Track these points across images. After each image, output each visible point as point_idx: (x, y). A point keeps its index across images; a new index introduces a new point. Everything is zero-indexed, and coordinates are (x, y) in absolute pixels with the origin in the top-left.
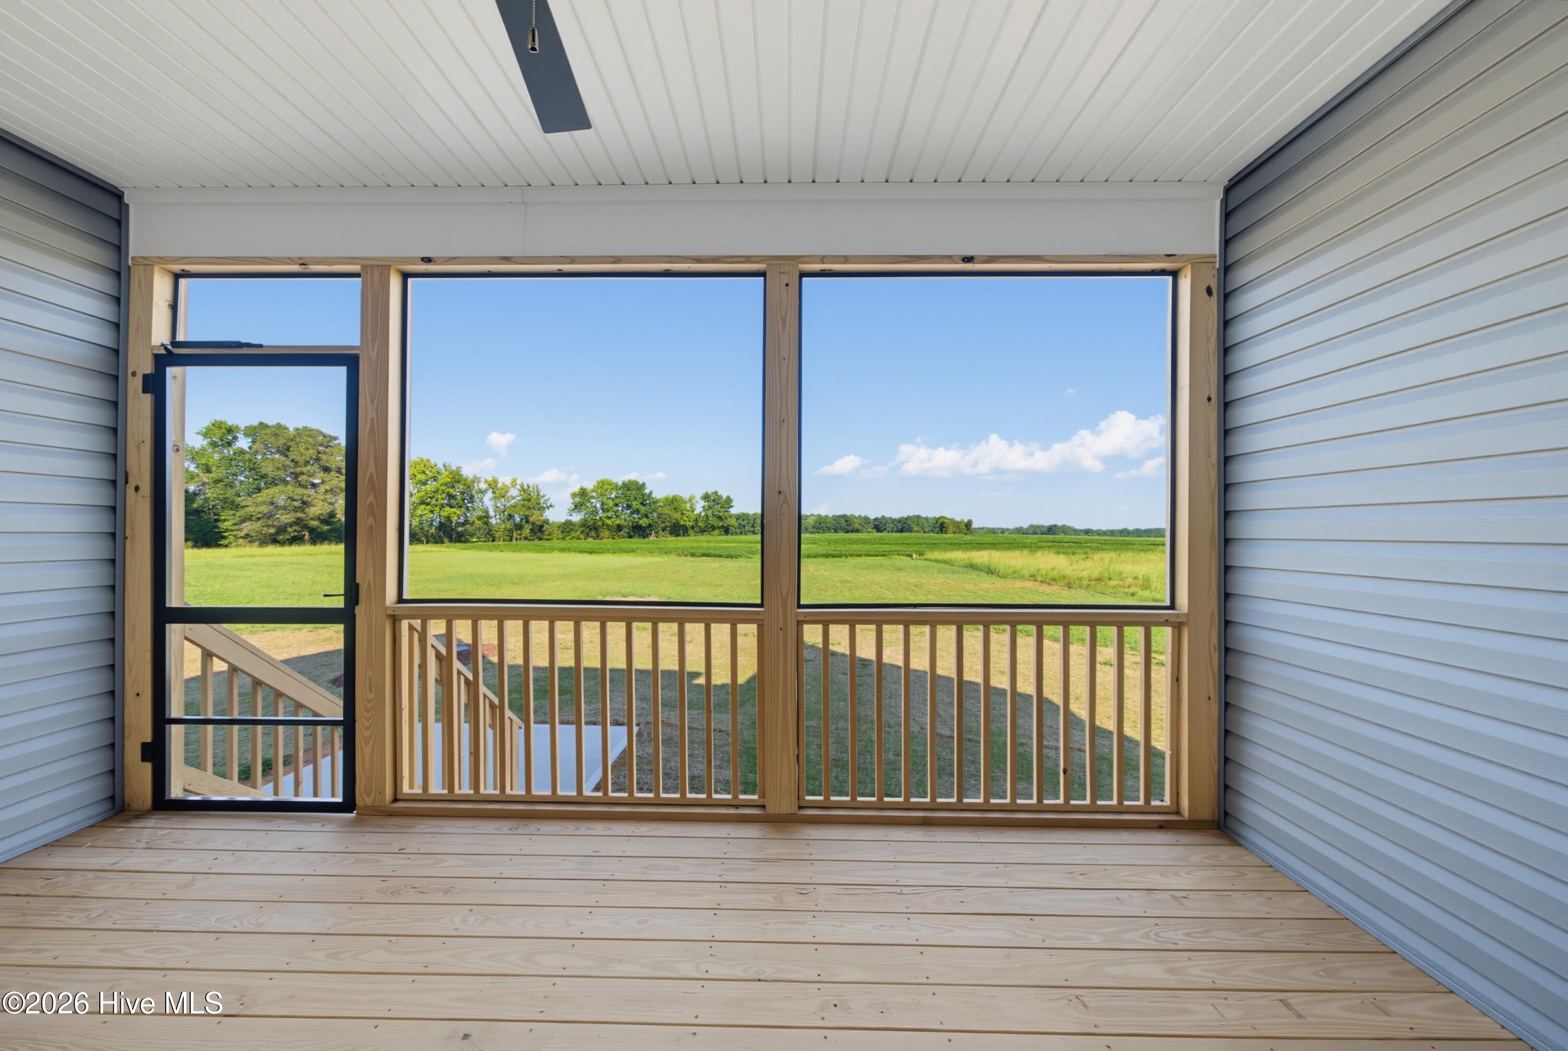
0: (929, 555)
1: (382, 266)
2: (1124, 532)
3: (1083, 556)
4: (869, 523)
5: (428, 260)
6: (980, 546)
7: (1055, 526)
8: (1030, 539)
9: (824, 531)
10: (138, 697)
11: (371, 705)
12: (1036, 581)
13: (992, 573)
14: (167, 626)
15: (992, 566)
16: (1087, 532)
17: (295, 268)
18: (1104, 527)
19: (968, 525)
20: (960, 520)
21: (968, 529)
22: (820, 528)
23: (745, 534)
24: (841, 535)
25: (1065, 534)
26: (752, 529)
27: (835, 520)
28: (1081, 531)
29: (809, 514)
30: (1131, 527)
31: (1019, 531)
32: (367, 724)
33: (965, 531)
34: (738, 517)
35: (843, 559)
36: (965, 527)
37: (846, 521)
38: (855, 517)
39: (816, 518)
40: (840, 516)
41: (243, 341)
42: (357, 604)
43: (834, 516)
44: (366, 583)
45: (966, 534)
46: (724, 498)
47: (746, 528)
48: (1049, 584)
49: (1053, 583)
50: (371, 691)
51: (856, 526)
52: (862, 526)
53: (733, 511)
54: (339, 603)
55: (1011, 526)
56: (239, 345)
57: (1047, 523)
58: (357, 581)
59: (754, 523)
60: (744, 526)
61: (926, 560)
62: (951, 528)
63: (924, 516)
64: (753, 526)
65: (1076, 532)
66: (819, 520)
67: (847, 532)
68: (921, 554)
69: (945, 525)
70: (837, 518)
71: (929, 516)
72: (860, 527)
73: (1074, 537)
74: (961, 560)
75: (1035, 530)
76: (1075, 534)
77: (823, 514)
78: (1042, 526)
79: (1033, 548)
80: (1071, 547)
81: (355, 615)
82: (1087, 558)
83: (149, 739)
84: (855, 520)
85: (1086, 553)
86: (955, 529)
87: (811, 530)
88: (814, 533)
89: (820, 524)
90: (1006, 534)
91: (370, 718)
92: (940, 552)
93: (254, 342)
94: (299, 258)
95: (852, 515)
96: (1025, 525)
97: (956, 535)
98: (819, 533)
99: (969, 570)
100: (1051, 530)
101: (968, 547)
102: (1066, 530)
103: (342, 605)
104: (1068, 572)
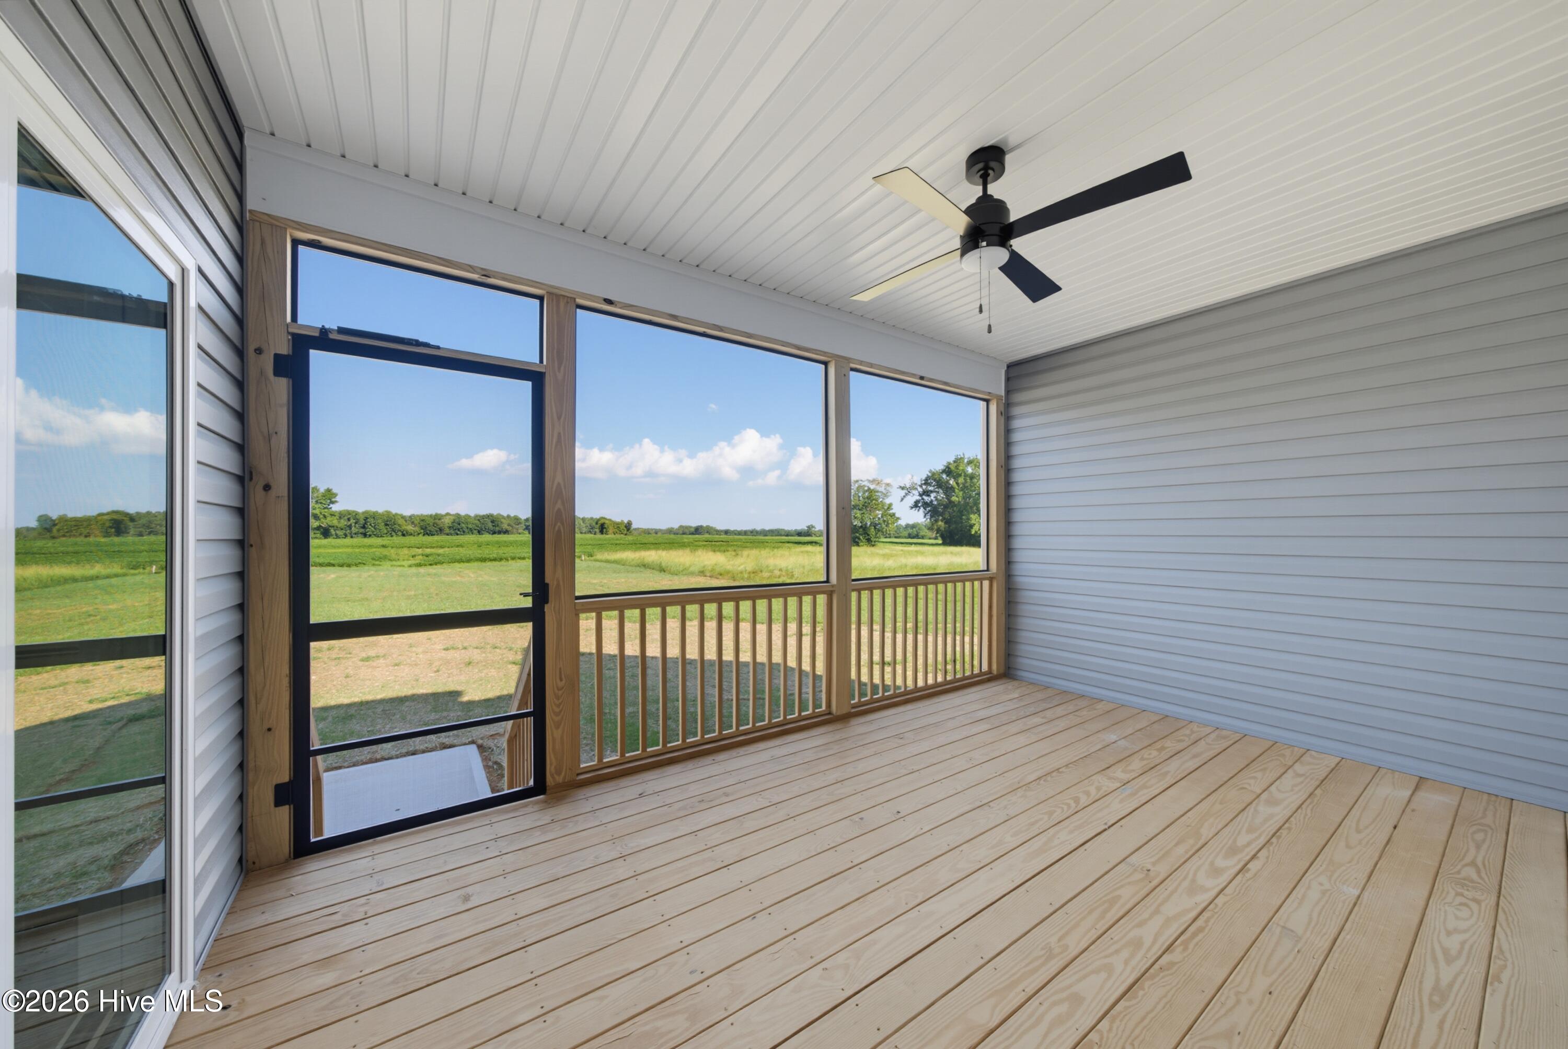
0: (599, 556)
1: (568, 297)
2: (753, 532)
3: (734, 553)
4: (520, 523)
5: (609, 302)
6: (645, 546)
7: (701, 526)
8: (687, 538)
9: (464, 532)
10: (269, 733)
11: (561, 692)
12: (705, 576)
13: (664, 571)
14: (313, 645)
15: (663, 565)
16: (727, 532)
17: (474, 276)
18: (739, 528)
19: (628, 526)
20: (620, 521)
21: (628, 530)
22: (459, 530)
23: (352, 537)
24: (487, 537)
25: (709, 534)
26: (362, 530)
27: (479, 520)
28: (722, 531)
29: (443, 513)
30: (758, 528)
31: (670, 531)
32: (557, 710)
33: (625, 532)
34: (341, 515)
35: (503, 563)
36: (625, 528)
37: (493, 522)
38: (503, 517)
39: (454, 518)
40: (484, 516)
41: (421, 340)
42: (547, 602)
43: (476, 516)
44: (555, 583)
45: (626, 535)
46: (322, 490)
47: (353, 528)
48: (717, 578)
49: (720, 577)
50: (561, 680)
51: (505, 526)
52: (512, 527)
53: (335, 508)
54: (528, 603)
55: (664, 527)
56: (417, 343)
57: (694, 524)
58: (547, 581)
59: (365, 523)
60: (350, 527)
61: (596, 560)
62: (611, 530)
63: (581, 517)
64: (364, 527)
65: (718, 532)
66: (457, 520)
67: (494, 533)
68: (591, 555)
69: (606, 526)
70: (481, 519)
71: (586, 517)
72: (509, 528)
73: (717, 537)
74: (633, 560)
75: (684, 531)
76: (717, 534)
77: (463, 513)
78: (691, 527)
79: (693, 546)
80: (722, 546)
81: (544, 613)
82: (737, 554)
83: (285, 778)
84: (502, 520)
85: (735, 551)
86: (614, 530)
87: (447, 531)
88: (451, 535)
89: (459, 524)
90: (659, 534)
91: (560, 704)
92: (610, 554)
93: (432, 343)
94: (482, 269)
95: (499, 515)
96: (676, 526)
97: (618, 536)
98: (457, 534)
99: (642, 569)
100: (698, 530)
101: (634, 547)
102: (709, 530)
103: (530, 605)
104: (729, 568)
